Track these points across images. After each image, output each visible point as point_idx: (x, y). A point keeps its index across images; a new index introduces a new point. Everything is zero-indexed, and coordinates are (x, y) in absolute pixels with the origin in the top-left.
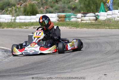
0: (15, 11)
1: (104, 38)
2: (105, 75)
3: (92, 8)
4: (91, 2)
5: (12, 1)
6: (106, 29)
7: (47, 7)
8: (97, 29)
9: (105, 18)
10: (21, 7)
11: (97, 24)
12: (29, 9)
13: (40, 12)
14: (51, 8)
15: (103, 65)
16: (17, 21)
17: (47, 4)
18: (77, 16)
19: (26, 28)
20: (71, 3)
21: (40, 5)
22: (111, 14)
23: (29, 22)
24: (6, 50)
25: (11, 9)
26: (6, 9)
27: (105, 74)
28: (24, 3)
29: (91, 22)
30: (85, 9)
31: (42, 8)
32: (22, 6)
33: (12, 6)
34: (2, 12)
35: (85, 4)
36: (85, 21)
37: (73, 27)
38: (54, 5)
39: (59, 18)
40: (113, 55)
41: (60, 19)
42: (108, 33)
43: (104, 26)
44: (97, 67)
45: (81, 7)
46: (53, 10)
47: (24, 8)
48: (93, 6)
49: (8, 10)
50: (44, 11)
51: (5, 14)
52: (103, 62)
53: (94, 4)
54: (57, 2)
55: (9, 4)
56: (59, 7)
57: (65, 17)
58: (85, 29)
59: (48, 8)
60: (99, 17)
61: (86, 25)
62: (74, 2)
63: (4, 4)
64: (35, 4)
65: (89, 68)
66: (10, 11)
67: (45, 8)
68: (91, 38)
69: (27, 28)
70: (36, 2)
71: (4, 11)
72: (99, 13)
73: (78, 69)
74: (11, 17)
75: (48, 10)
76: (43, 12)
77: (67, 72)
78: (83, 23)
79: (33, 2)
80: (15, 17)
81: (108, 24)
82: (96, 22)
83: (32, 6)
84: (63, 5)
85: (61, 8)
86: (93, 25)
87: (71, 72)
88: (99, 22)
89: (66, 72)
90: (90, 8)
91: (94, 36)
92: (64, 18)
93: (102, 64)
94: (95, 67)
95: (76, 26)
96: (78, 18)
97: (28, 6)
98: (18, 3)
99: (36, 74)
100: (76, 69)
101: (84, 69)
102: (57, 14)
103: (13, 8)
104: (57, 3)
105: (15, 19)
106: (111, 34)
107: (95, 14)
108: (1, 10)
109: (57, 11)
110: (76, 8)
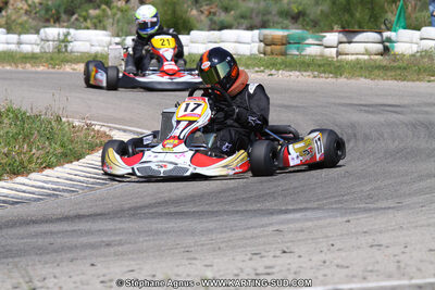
0: (111, 20)
3: (358, 15)
6: (429, 81)
7: (213, 10)
8: (402, 83)
9: (415, 48)
14: (223, 14)
18: (325, 39)
21: (189, 3)
25: (98, 12)
26: (84, 14)
29: (375, 61)
33: (101, 3)
34: (69, 20)
35: (334, 3)
36: (354, 57)
37: (323, 75)
38: (232, 3)
39: (266, 45)
41: (269, 48)
43: (419, 72)
45: (322, 11)
48: (359, 10)
49: (89, 16)
50: (202, 21)
51: (80, 28)
53: (362, 2)
56: (252, 10)
57: (286, 42)
58: (363, 79)
59: (215, 14)
61: (361, 68)
66: (97, 17)
67: (206, 13)
71: (75, 16)
72: (393, 34)
74: (108, 39)
75: (215, 18)
80: (122, 38)
84: (262, 4)
85: (258, 14)
86: (385, 68)
90: (352, 16)
91: (406, 102)
92: (283, 44)
96: (327, 47)
102: (256, 32)
103: (104, 10)
107: (382, 36)
108: (64, 17)
109: (246, 23)
110: (303, 16)
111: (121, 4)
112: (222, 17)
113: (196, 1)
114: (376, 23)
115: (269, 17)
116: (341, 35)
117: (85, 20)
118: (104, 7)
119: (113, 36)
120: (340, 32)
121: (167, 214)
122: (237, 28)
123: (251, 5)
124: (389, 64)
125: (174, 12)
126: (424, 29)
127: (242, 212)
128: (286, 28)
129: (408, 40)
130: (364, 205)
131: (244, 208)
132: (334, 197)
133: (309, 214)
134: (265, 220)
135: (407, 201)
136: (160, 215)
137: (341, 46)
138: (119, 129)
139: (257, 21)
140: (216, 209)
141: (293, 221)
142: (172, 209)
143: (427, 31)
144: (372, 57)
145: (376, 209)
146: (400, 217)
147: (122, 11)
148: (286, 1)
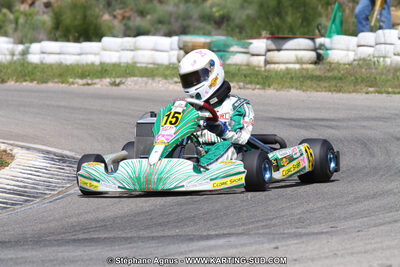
0: (13, 26)
1: (381, 123)
3: (289, 19)
6: (367, 93)
7: (127, 14)
9: (351, 56)
14: (139, 19)
17: (124, 3)
18: (251, 46)
19: (84, 85)
21: (101, 6)
29: (307, 70)
35: (261, 5)
36: (283, 67)
37: (249, 86)
38: (149, 6)
42: (386, 109)
43: (356, 83)
48: (290, 12)
53: (292, 6)
56: (171, 15)
58: (293, 91)
59: (129, 18)
60: (329, 52)
61: (292, 78)
67: (120, 17)
68: (334, 123)
69: (88, 84)
74: (11, 46)
75: (131, 24)
78: (277, 73)
80: (27, 45)
83: (83, 8)
85: (177, 19)
86: (319, 79)
91: (341, 115)
95: (261, 81)
96: (253, 55)
102: (175, 39)
103: (5, 15)
105: (25, 53)
106: (393, 112)
107: (314, 42)
109: (164, 28)
110: (228, 20)
111: (24, 7)
112: (137, 21)
113: (109, 4)
114: (308, 27)
115: (191, 22)
116: (269, 42)
118: (5, 11)
119: (15, 43)
120: (268, 38)
121: (74, 241)
122: (154, 34)
123: (169, 8)
124: (323, 74)
125: (85, 17)
126: (361, 35)
127: (158, 238)
128: (208, 34)
129: (344, 47)
130: (294, 230)
131: (161, 234)
132: (262, 221)
133: (233, 240)
134: (184, 247)
135: (342, 225)
136: (68, 242)
137: (269, 53)
138: (22, 147)
139: (176, 26)
140: (129, 235)
141: (216, 247)
142: (81, 236)
143: (366, 37)
144: (305, 66)
145: (307, 234)
146: (334, 243)
147: (26, 15)
148: (208, 4)
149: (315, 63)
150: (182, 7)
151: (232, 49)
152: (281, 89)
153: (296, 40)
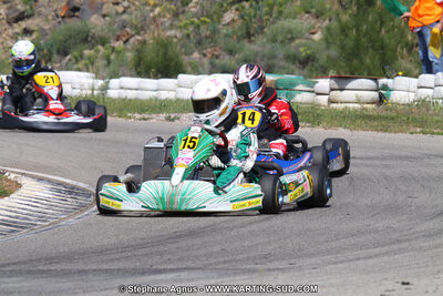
0: (105, 62)
1: (405, 162)
2: (403, 283)
3: (368, 61)
4: (364, 40)
5: (99, 28)
6: (412, 133)
7: (216, 53)
8: (380, 134)
9: (412, 97)
10: (126, 49)
11: (383, 115)
12: (153, 55)
13: (189, 69)
14: (227, 57)
15: (400, 251)
16: (113, 93)
17: (216, 42)
18: (317, 85)
19: (140, 119)
20: (297, 41)
21: (192, 45)
22: (432, 85)
23: (151, 99)
24: (73, 187)
25: (92, 52)
26: (76, 54)
27: (406, 281)
28: (138, 34)
29: (364, 109)
30: (343, 64)
31: (196, 55)
32: (129, 47)
33: (97, 43)
34: (60, 61)
35: (343, 48)
36: (342, 106)
38: (237, 46)
40: (435, 221)
42: (420, 148)
44: (376, 256)
45: (328, 57)
46: (233, 62)
47: (137, 50)
48: (369, 55)
49: (82, 57)
50: (202, 64)
51: (71, 70)
52: (398, 241)
53: (372, 47)
54: (249, 36)
55: (88, 36)
56: (256, 54)
58: (341, 130)
59: (217, 57)
60: (392, 92)
61: (344, 117)
62: (307, 39)
63: (70, 37)
64: (175, 40)
65: (351, 260)
66: (89, 59)
67: (209, 55)
69: (144, 119)
70: (179, 35)
71: (68, 57)
72: (390, 81)
73: (313, 260)
74: (91, 81)
75: (217, 62)
76: (200, 69)
77: (278, 269)
78: (335, 110)
79: (169, 33)
80: (106, 80)
81: (419, 117)
82: (380, 111)
83: (164, 45)
85: (262, 60)
87: (289, 268)
88: (391, 109)
89: (274, 270)
90: (361, 62)
93: (395, 247)
94: (370, 257)
95: (312, 119)
96: (318, 94)
97: (150, 46)
98: (118, 33)
99: (172, 270)
100: (308, 261)
101: (335, 263)
103: (97, 51)
104: (250, 41)
105: (105, 88)
106: (427, 152)
107: (377, 84)
108: (55, 57)
110: (313, 61)
111: (118, 45)
113: (199, 43)
115: (275, 61)
116: (333, 81)
117: (77, 61)
118: (100, 47)
119: (97, 78)
120: (332, 78)
125: (166, 54)
126: (422, 77)
129: (404, 88)
137: (332, 93)
143: (427, 79)
147: (117, 52)
148: (293, 44)
149: (373, 103)
150: (268, 46)
151: (298, 88)
152: (330, 128)
153: (359, 80)
